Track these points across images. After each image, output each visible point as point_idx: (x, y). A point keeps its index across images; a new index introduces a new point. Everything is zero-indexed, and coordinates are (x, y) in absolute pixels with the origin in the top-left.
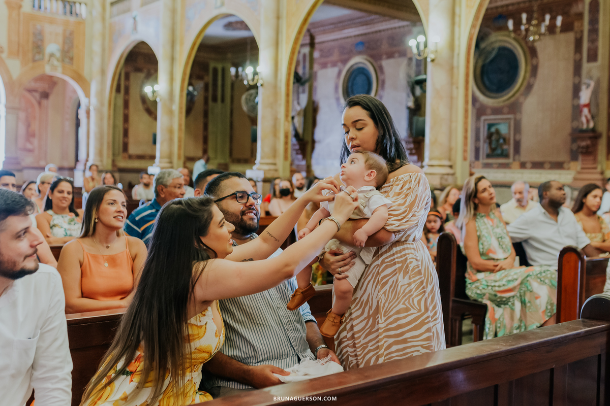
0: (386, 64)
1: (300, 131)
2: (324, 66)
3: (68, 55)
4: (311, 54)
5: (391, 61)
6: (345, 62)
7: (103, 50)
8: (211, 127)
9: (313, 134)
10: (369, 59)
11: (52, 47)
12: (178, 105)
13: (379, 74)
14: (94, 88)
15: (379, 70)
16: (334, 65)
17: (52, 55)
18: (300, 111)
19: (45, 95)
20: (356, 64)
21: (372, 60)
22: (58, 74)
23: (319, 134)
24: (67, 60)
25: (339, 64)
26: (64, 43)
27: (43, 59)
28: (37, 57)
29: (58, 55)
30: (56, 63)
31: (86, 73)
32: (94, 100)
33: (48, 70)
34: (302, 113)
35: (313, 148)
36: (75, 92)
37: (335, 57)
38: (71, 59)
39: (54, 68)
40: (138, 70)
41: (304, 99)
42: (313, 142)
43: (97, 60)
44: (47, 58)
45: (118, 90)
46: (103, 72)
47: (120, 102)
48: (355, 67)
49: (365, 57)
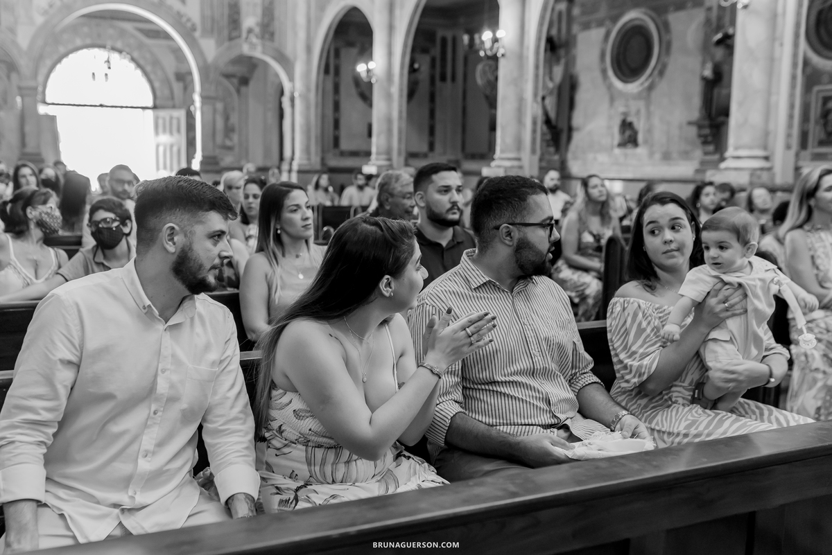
0: (675, 19)
1: (552, 115)
2: (586, 26)
3: (268, 30)
4: (569, 11)
5: (682, 15)
6: (615, 19)
7: (309, 21)
8: (438, 114)
9: (570, 118)
10: (650, 12)
11: (250, 21)
12: (398, 86)
13: (663, 33)
14: (299, 69)
15: (665, 27)
16: (600, 24)
17: (250, 31)
18: (553, 88)
19: (244, 81)
20: (631, 21)
21: (653, 15)
22: (258, 54)
23: (577, 119)
24: (267, 36)
25: (608, 23)
26: (264, 15)
27: (239, 36)
28: (235, 34)
29: (257, 30)
30: (254, 40)
31: (288, 51)
32: (299, 84)
33: (246, 50)
34: (555, 92)
35: (569, 138)
36: (277, 75)
37: (602, 12)
38: (272, 34)
39: (253, 46)
40: (351, 44)
41: (558, 71)
42: (570, 129)
43: (302, 35)
44: (244, 34)
45: (327, 71)
46: (309, 49)
47: (330, 86)
48: (629, 26)
49: (643, 10)
